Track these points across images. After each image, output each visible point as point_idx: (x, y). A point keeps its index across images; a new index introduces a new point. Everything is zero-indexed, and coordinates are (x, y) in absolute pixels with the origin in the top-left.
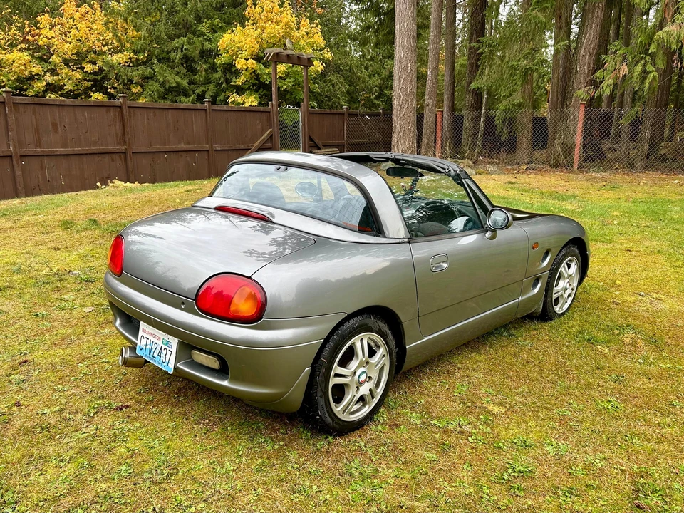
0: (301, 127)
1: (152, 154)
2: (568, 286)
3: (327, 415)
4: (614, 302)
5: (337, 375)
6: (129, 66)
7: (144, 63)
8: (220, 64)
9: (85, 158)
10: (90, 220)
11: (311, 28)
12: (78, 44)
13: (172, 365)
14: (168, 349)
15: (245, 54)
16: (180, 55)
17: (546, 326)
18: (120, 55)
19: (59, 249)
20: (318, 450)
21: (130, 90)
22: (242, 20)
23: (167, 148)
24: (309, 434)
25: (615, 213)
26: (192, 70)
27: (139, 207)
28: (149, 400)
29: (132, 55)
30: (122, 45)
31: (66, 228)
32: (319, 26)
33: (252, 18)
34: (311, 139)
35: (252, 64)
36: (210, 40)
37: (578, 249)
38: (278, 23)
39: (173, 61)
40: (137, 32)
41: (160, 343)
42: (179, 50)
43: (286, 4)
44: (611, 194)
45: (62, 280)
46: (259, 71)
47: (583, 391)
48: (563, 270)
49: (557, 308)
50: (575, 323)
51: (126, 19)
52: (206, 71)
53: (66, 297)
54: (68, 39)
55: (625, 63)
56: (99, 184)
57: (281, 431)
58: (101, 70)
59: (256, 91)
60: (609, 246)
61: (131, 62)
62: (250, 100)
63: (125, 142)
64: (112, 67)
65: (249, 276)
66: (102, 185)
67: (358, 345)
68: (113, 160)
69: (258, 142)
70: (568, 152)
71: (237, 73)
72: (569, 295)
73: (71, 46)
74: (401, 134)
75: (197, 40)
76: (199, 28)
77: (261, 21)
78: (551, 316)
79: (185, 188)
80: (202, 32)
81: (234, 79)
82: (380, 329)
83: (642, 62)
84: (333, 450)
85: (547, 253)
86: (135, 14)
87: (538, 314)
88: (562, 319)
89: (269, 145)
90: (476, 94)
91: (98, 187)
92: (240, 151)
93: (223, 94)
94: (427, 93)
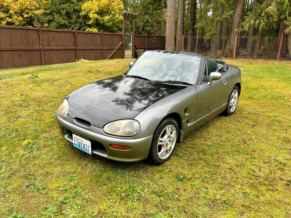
0: (132, 41)
1: (83, 50)
6: (42, 15)
7: (49, 14)
8: (82, 15)
9: (62, 51)
12: (21, 6)
15: (93, 12)
16: (65, 11)
18: (39, 10)
21: (44, 25)
23: (89, 48)
26: (70, 18)
29: (44, 11)
30: (40, 7)
32: (122, 1)
34: (135, 46)
35: (96, 16)
36: (77, 5)
39: (62, 14)
40: (46, 1)
42: (65, 9)
46: (99, 19)
52: (75, 18)
54: (16, 4)
55: (252, 20)
58: (31, 16)
59: (96, 27)
61: (44, 14)
62: (95, 30)
63: (75, 45)
64: (36, 15)
68: (71, 52)
70: (231, 51)
71: (89, 19)
73: (18, 6)
74: (169, 44)
75: (72, 5)
76: (72, 0)
80: (73, 2)
81: (88, 21)
83: (259, 19)
89: (121, 48)
90: (193, 30)
91: (76, 61)
92: (111, 50)
93: (83, 28)
94: (178, 29)
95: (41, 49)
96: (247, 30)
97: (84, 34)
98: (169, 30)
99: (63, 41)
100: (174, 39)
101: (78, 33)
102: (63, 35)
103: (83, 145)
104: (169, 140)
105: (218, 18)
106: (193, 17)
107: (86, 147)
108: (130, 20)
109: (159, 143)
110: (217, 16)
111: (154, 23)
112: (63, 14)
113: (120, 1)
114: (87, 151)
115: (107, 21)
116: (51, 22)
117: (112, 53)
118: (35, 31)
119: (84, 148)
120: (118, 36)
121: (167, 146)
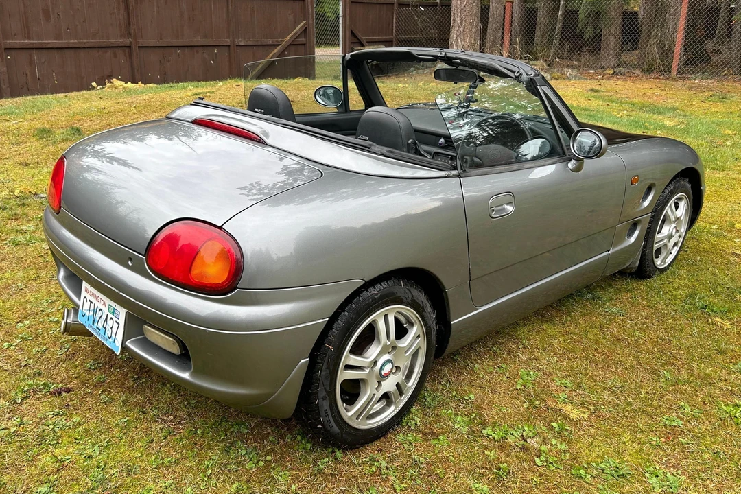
0: (341, 18)
1: (162, 49)
2: (674, 233)
3: (333, 423)
4: (733, 254)
5: (348, 367)
9: (82, 53)
10: (72, 128)
13: (119, 343)
14: (115, 319)
17: (643, 285)
19: (27, 164)
20: (320, 471)
23: (180, 42)
24: (309, 445)
25: (727, 132)
27: (135, 113)
28: (99, 382)
31: (41, 138)
34: (353, 34)
37: (690, 182)
41: (105, 310)
44: (720, 107)
45: (24, 205)
47: (697, 388)
48: (669, 212)
49: (658, 262)
50: (682, 284)
53: (24, 228)
56: (94, 84)
57: (271, 438)
60: (722, 175)
63: (130, 34)
65: (220, 225)
66: (98, 85)
67: (381, 324)
68: (115, 56)
69: (290, 36)
70: (666, 53)
72: (675, 244)
74: (462, 29)
78: (650, 272)
79: (195, 91)
82: (413, 300)
84: (341, 472)
85: (649, 189)
87: (634, 270)
88: (664, 275)
89: (302, 40)
92: (266, 48)
99: (82, 20)
100: (476, 11)
117: (269, 57)
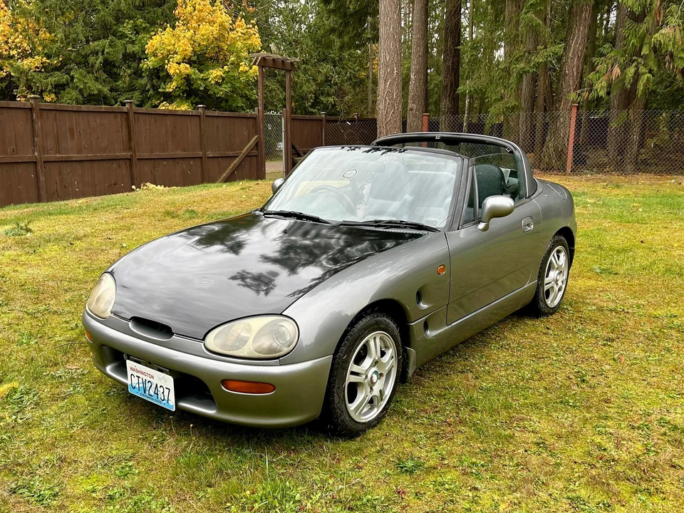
0: (283, 133)
1: (153, 161)
6: (40, 71)
7: (58, 69)
8: (146, 69)
9: (96, 165)
11: (248, 28)
15: (178, 57)
16: (101, 59)
18: (30, 59)
21: (43, 98)
22: (171, 20)
23: (163, 155)
26: (115, 77)
29: (44, 59)
30: (33, 49)
32: (256, 26)
33: (182, 18)
34: (293, 147)
35: (185, 69)
36: (133, 43)
38: (211, 23)
39: (93, 66)
40: (50, 33)
43: (218, 3)
46: (193, 76)
51: (38, 20)
52: (129, 76)
55: (617, 65)
58: (9, 75)
59: (187, 98)
61: (43, 67)
63: (130, 148)
64: (22, 72)
68: (120, 167)
69: (245, 149)
70: (561, 154)
71: (168, 77)
75: (119, 43)
76: (121, 29)
77: (193, 22)
80: (124, 33)
81: (163, 85)
83: (635, 64)
86: (46, 13)
89: (255, 152)
90: (453, 98)
91: (133, 190)
92: (228, 159)
93: (150, 102)
94: (410, 97)
95: (37, 159)
96: (602, 93)
97: (153, 116)
98: (385, 101)
99: (96, 137)
100: (399, 124)
101: (136, 116)
102: (96, 121)
103: (154, 386)
104: (376, 372)
105: (522, 65)
106: (453, 63)
107: (160, 393)
108: (279, 78)
109: (351, 379)
110: (517, 60)
111: (346, 84)
112: (97, 65)
113: (250, 28)
114: (164, 402)
115: (217, 83)
116: (64, 90)
117: (231, 167)
118: (22, 111)
119: (157, 394)
120: (245, 121)
121: (371, 389)
